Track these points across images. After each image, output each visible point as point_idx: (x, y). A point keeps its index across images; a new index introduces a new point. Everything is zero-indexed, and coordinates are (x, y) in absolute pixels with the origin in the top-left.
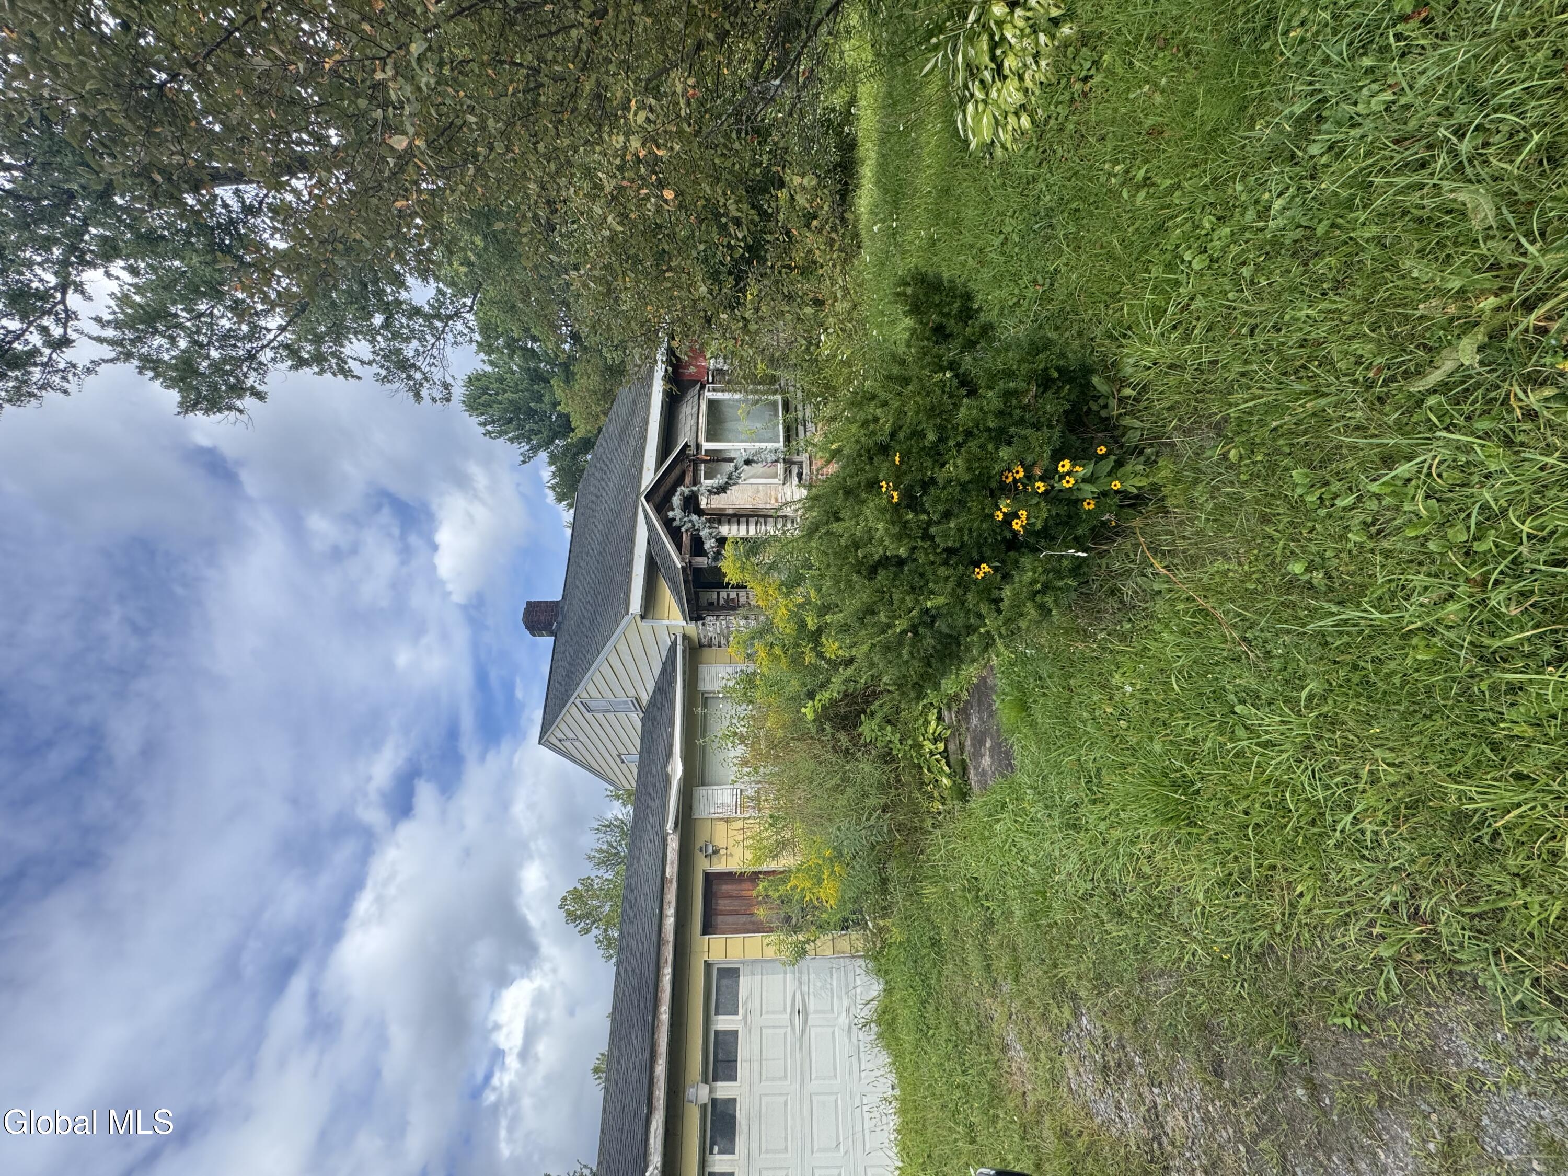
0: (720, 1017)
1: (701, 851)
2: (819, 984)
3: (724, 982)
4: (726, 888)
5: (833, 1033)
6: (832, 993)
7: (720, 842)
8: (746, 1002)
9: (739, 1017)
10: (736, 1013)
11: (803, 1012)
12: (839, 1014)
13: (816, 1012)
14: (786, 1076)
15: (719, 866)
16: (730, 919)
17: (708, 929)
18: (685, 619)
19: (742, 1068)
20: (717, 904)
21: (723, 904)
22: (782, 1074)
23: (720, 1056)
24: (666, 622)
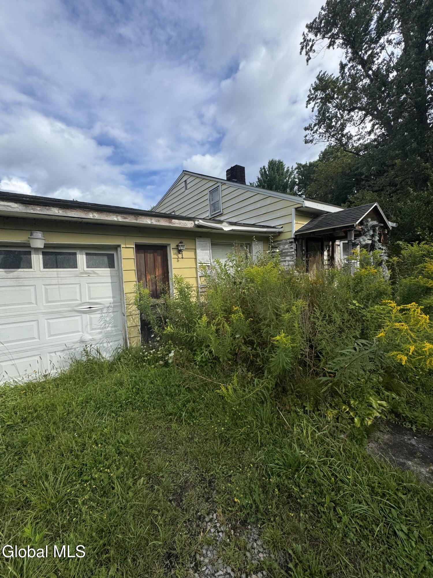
0: (84, 256)
1: (181, 243)
2: (108, 319)
3: (105, 259)
4: (159, 259)
5: (78, 332)
6: (103, 328)
7: (185, 254)
8: (96, 273)
9: (86, 269)
10: (88, 267)
11: (90, 310)
12: (90, 334)
13: (91, 318)
14: (49, 302)
15: (172, 254)
16: (143, 262)
17: (139, 248)
18: (296, 232)
19: (53, 272)
20: (150, 253)
21: (150, 256)
22: (50, 300)
23: (59, 257)
24: (295, 222)
